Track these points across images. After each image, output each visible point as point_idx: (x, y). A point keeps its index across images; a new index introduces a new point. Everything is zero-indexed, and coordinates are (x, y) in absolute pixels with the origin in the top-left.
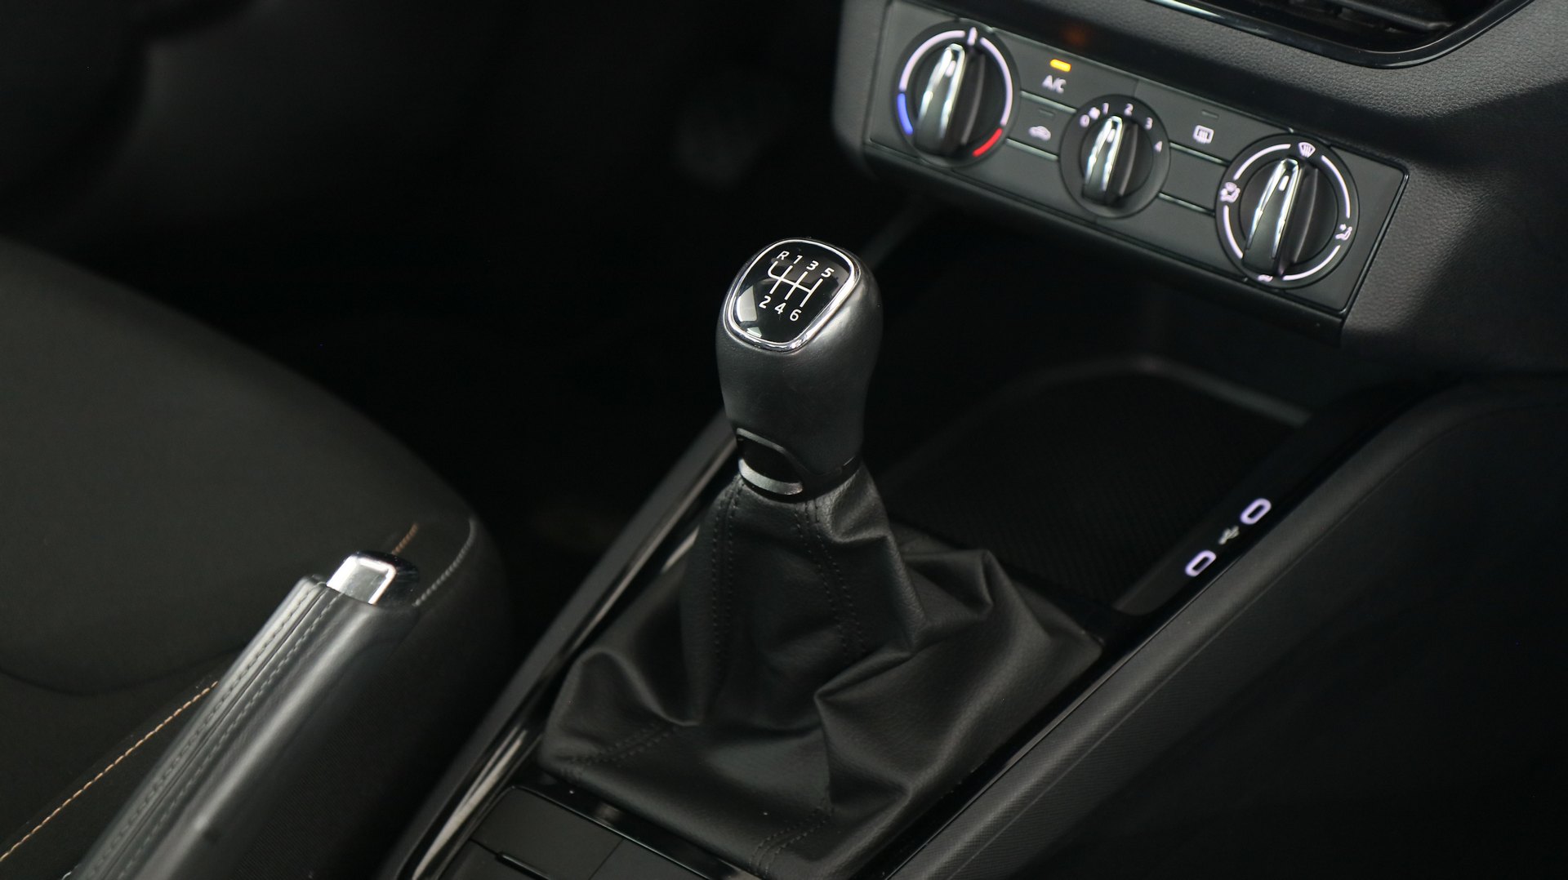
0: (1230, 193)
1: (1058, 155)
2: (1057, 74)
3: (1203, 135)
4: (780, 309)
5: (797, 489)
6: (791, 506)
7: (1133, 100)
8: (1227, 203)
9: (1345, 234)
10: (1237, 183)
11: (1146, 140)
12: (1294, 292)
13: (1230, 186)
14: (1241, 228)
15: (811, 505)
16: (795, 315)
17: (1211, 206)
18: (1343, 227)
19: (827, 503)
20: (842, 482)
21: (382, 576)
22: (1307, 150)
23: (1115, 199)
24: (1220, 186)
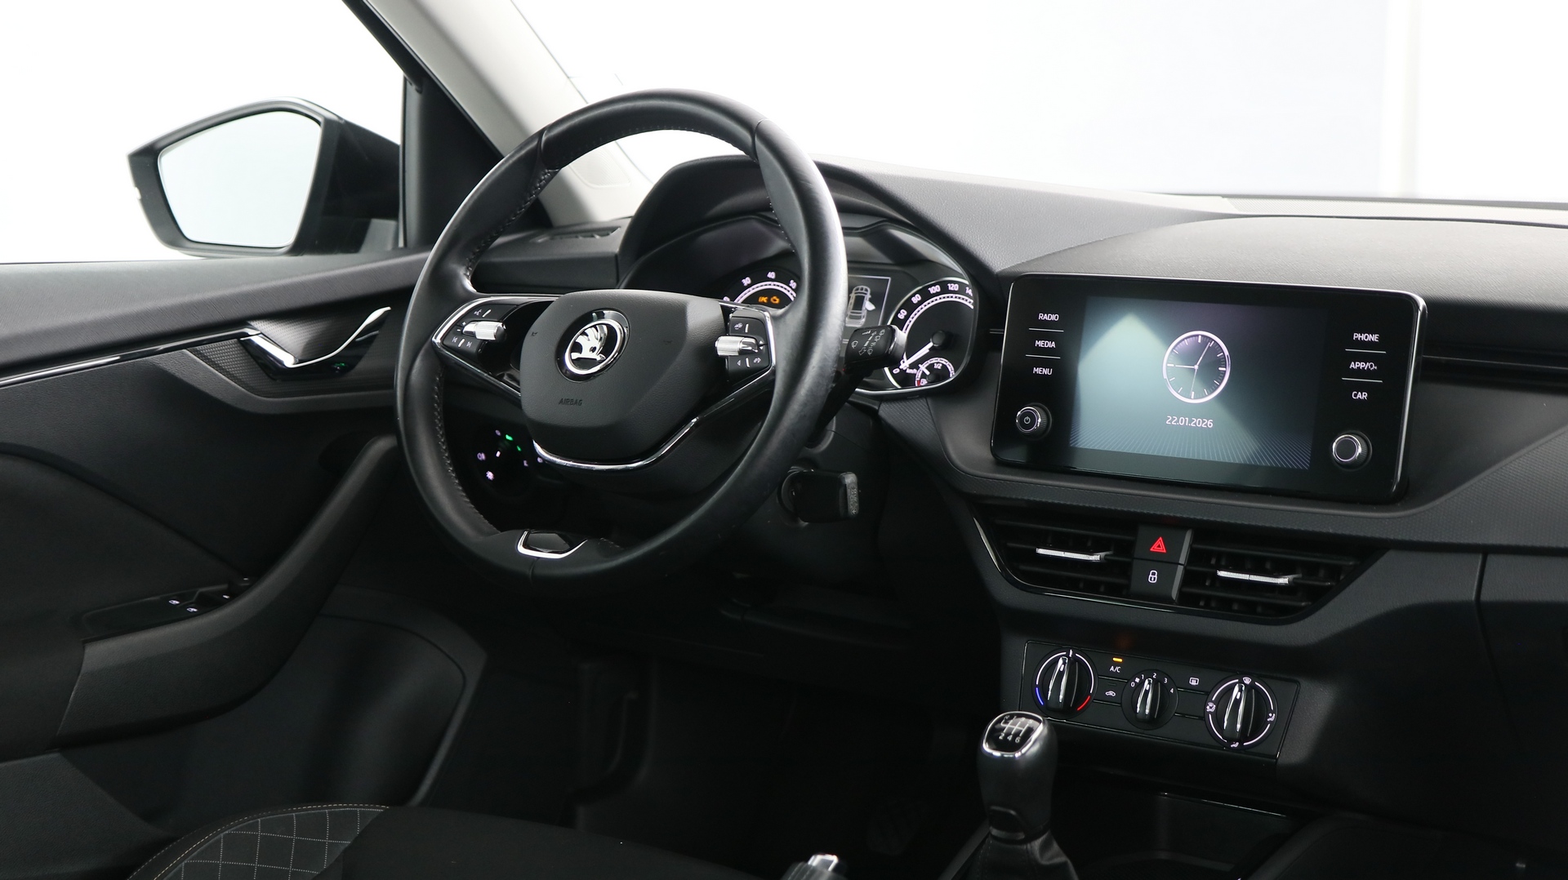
0: (1211, 707)
1: (1121, 704)
2: (1116, 664)
3: (1194, 682)
4: (1010, 738)
5: (1022, 836)
6: (1019, 847)
7: (1156, 671)
8: (1210, 712)
9: (1272, 718)
10: (1214, 702)
11: (1165, 688)
12: (1250, 750)
13: (1211, 704)
14: (1219, 724)
15: (1029, 845)
16: (1018, 740)
17: (1202, 715)
18: (1270, 715)
19: (1036, 844)
20: (1043, 835)
21: (832, 862)
22: (1247, 681)
23: (1153, 721)
24: (1206, 705)
